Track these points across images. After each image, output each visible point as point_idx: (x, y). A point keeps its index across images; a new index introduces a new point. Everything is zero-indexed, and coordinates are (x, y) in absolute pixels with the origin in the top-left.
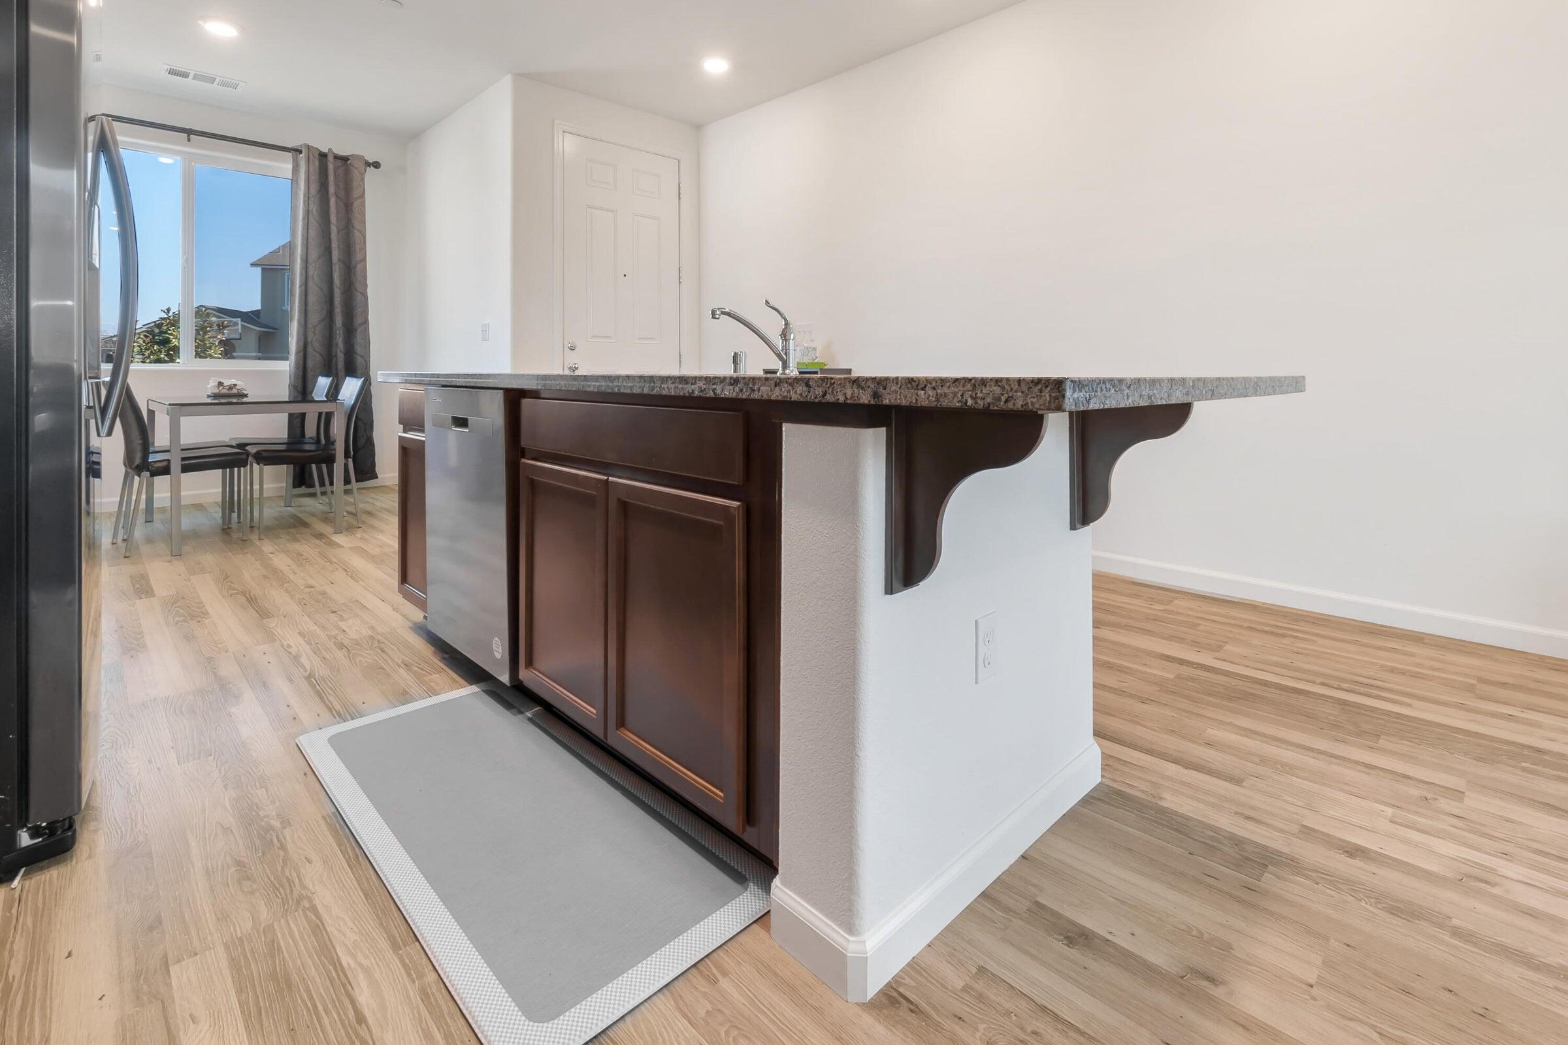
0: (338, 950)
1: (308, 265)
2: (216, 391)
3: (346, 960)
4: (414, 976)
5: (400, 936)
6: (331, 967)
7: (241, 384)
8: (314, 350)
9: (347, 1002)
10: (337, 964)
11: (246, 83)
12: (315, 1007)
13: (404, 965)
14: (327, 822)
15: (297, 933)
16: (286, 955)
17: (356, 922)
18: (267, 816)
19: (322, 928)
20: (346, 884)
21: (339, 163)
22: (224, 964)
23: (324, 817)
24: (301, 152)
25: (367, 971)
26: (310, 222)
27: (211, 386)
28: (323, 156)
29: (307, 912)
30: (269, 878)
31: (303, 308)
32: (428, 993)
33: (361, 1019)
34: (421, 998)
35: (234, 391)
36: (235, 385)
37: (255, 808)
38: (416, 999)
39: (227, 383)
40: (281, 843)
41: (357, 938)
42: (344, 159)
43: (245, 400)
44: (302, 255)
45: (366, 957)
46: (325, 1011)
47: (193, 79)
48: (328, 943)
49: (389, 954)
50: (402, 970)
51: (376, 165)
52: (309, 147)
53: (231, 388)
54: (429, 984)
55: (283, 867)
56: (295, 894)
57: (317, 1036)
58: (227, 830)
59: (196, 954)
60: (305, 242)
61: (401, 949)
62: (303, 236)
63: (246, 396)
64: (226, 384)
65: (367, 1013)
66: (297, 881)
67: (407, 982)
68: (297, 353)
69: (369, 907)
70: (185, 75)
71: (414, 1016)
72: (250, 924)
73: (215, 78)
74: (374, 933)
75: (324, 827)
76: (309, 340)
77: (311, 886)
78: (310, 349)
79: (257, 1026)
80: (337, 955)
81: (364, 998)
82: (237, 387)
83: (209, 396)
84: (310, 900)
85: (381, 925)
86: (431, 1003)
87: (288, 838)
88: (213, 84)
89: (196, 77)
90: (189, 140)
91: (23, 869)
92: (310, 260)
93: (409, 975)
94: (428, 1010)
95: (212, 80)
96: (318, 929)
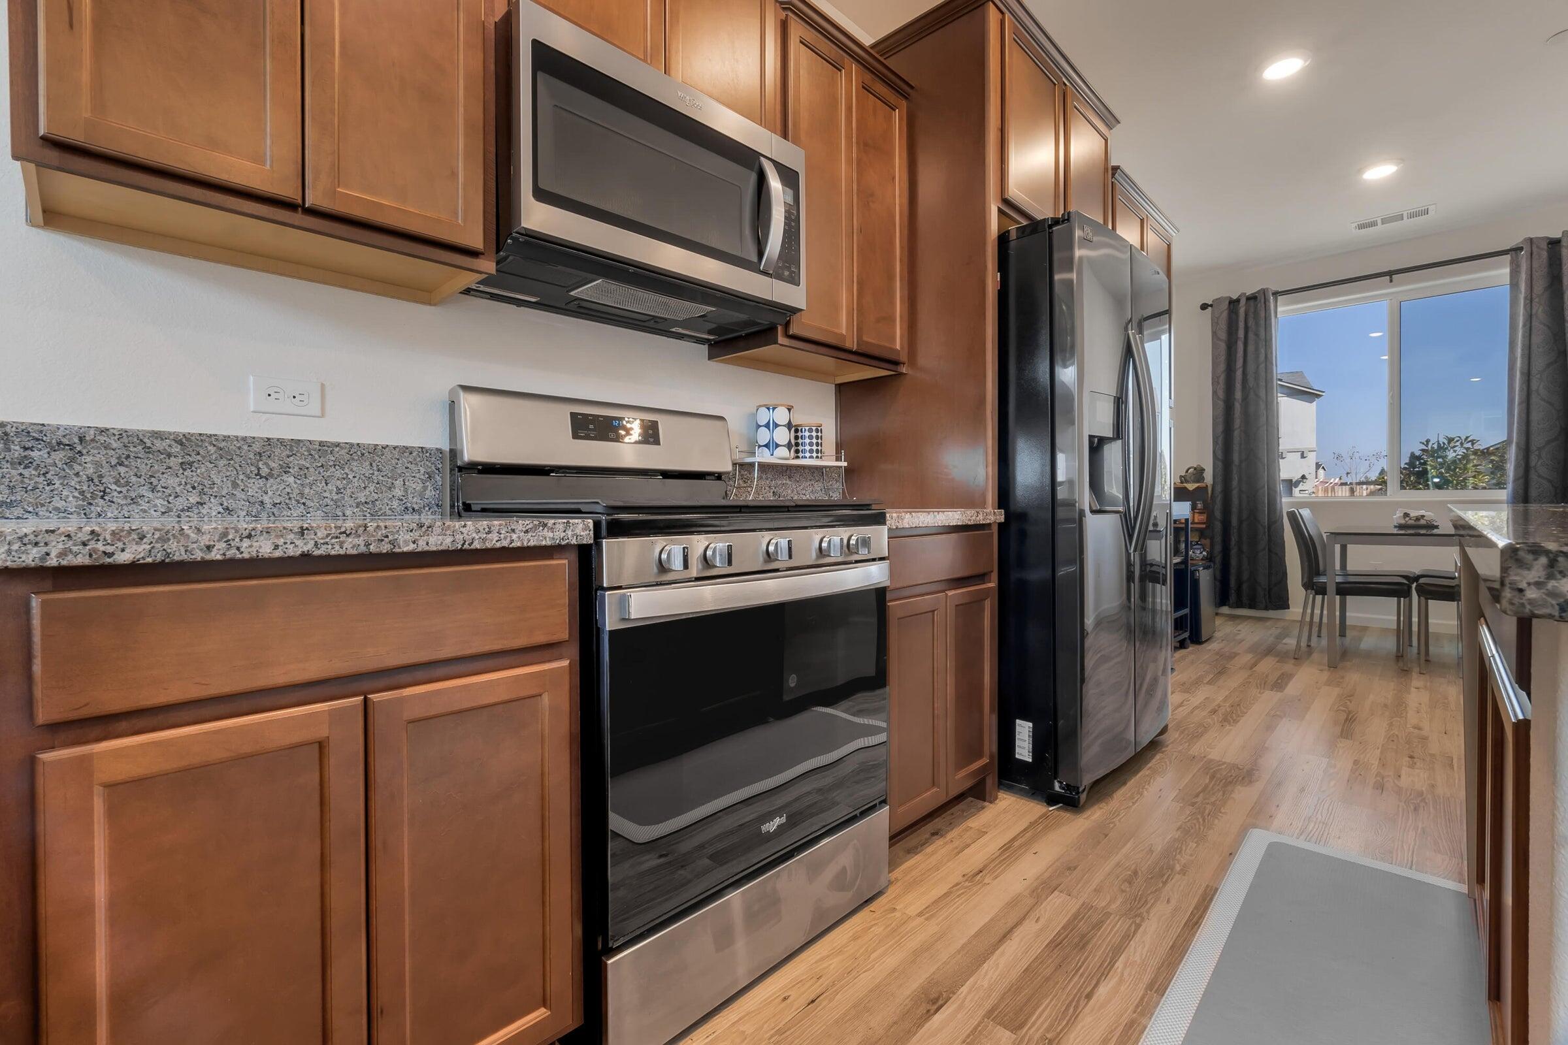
0: (1123, 956)
1: (1531, 377)
2: (1403, 522)
3: (1119, 964)
4: (1139, 1010)
5: (1160, 985)
6: (1109, 960)
7: (1429, 515)
8: (1539, 476)
9: (1094, 982)
10: (1112, 964)
11: (1435, 204)
12: (1080, 967)
13: (1142, 999)
14: (1205, 890)
15: (1116, 928)
16: (1099, 934)
17: (1149, 954)
18: (1178, 860)
19: (1130, 938)
20: (1170, 931)
22: (1074, 910)
23: (1207, 886)
24: (1521, 249)
25: (1121, 980)
26: (1533, 328)
27: (1397, 517)
29: (1134, 925)
30: (1138, 892)
31: (1524, 428)
32: (1133, 1026)
33: (1089, 996)
34: (1126, 1024)
35: (1422, 522)
36: (1423, 516)
37: (1178, 851)
38: (1124, 1020)
39: (1414, 513)
40: (1166, 881)
41: (1139, 961)
43: (1435, 531)
44: (1522, 368)
45: (1130, 975)
46: (1081, 975)
47: (1382, 224)
48: (1123, 949)
49: (1142, 986)
50: (1138, 1000)
52: (1531, 241)
53: (1418, 519)
54: (1139, 1023)
55: (1151, 893)
56: (1141, 910)
57: (1065, 979)
58: (1151, 851)
59: (1070, 895)
60: (1527, 352)
61: (1151, 991)
62: (1523, 345)
63: (1437, 527)
65: (1095, 998)
66: (1149, 905)
67: (1130, 1009)
68: (1516, 480)
69: (1165, 954)
71: (1112, 1026)
72: (1104, 904)
73: (1402, 214)
74: (1149, 968)
75: (1200, 892)
76: (1533, 464)
77: (1152, 915)
78: (1533, 476)
79: (1051, 949)
80: (1119, 958)
81: (1103, 990)
82: (1425, 518)
83: (1395, 527)
84: (1143, 919)
85: (1159, 969)
86: (1128, 1033)
87: (1173, 881)
88: (1403, 219)
89: (1384, 221)
90: (1391, 281)
91: (1061, 805)
92: (1534, 371)
93: (1137, 1006)
94: (1122, 1032)
95: (1401, 217)
96: (1127, 937)
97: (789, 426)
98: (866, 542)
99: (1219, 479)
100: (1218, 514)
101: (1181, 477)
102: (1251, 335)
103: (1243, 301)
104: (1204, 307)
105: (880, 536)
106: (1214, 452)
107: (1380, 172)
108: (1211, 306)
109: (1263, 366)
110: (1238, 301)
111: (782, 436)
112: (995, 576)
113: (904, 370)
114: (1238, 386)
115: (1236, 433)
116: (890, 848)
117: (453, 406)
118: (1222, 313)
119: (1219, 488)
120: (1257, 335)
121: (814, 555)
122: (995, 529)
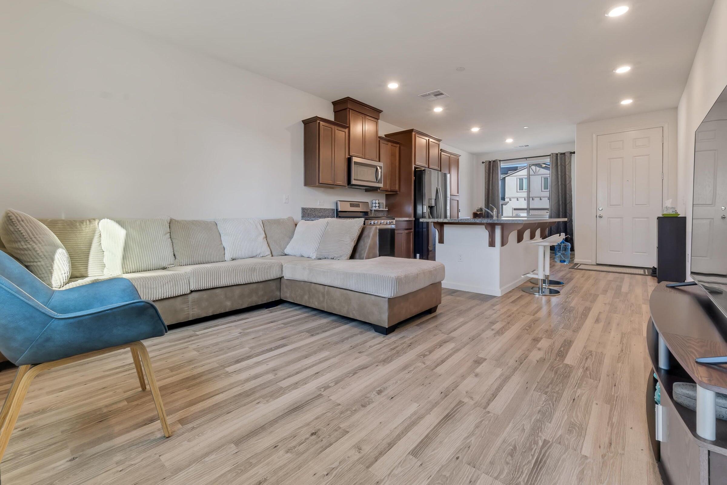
97: (378, 203)
98: (392, 222)
102: (494, 171)
103: (492, 162)
104: (483, 163)
105: (394, 221)
107: (509, 141)
110: (491, 161)
111: (377, 205)
113: (398, 193)
117: (337, 203)
118: (487, 165)
120: (495, 171)
121: (385, 223)
122: (413, 222)
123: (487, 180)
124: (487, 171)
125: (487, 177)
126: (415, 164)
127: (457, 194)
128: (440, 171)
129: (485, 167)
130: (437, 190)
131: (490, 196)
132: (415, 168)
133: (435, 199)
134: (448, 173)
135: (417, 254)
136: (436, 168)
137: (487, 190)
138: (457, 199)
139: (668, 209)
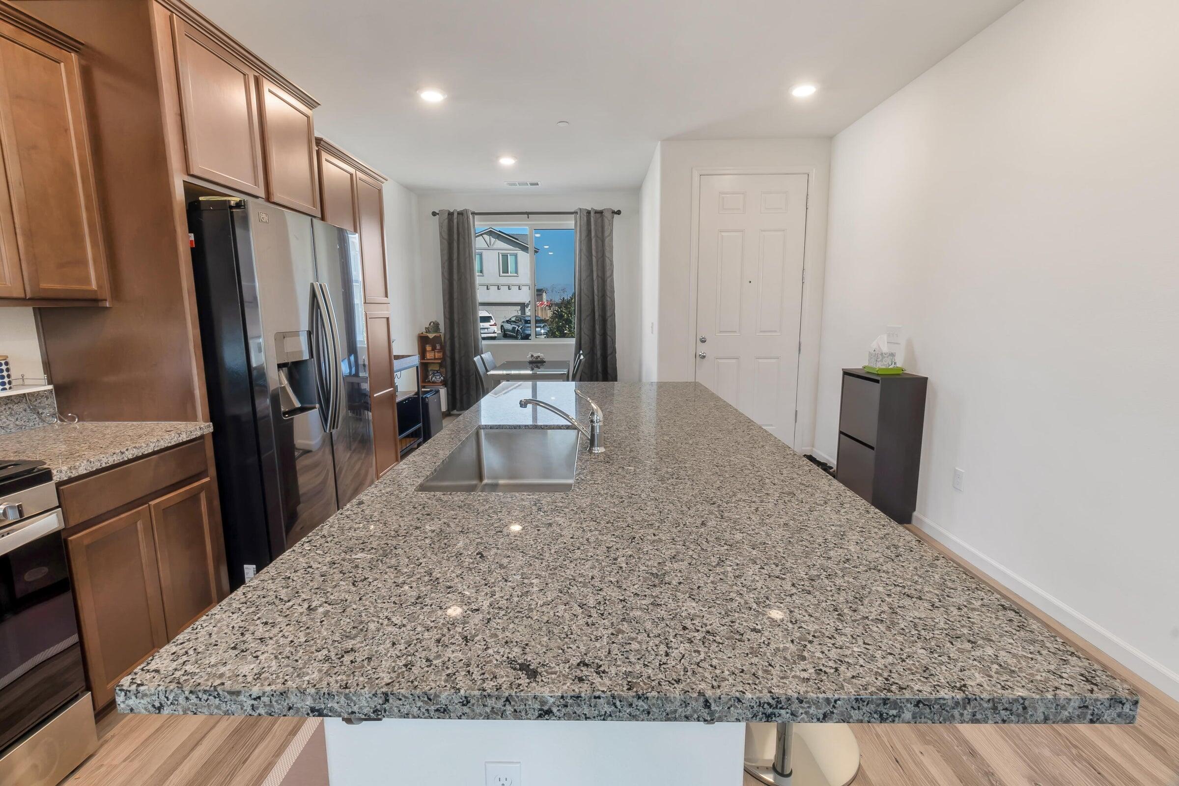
21: (598, 215)
28: (589, 212)
42: (600, 213)
51: (619, 212)
64: (535, 356)
70: (515, 184)
89: (520, 184)
99: (448, 330)
100: (448, 353)
101: (426, 328)
103: (455, 215)
104: (434, 214)
106: (444, 312)
108: (438, 214)
109: (468, 259)
112: (212, 471)
114: (455, 271)
115: (455, 301)
116: (97, 722)
119: (448, 336)
123: (446, 257)
124: (446, 236)
125: (446, 252)
126: (188, 172)
127: (384, 300)
128: (323, 218)
129: (441, 226)
130: (314, 296)
131: (455, 295)
132: (192, 192)
133: (310, 333)
134: (352, 230)
135: (245, 566)
136: (306, 206)
137: (446, 281)
138: (385, 313)
139: (885, 357)
